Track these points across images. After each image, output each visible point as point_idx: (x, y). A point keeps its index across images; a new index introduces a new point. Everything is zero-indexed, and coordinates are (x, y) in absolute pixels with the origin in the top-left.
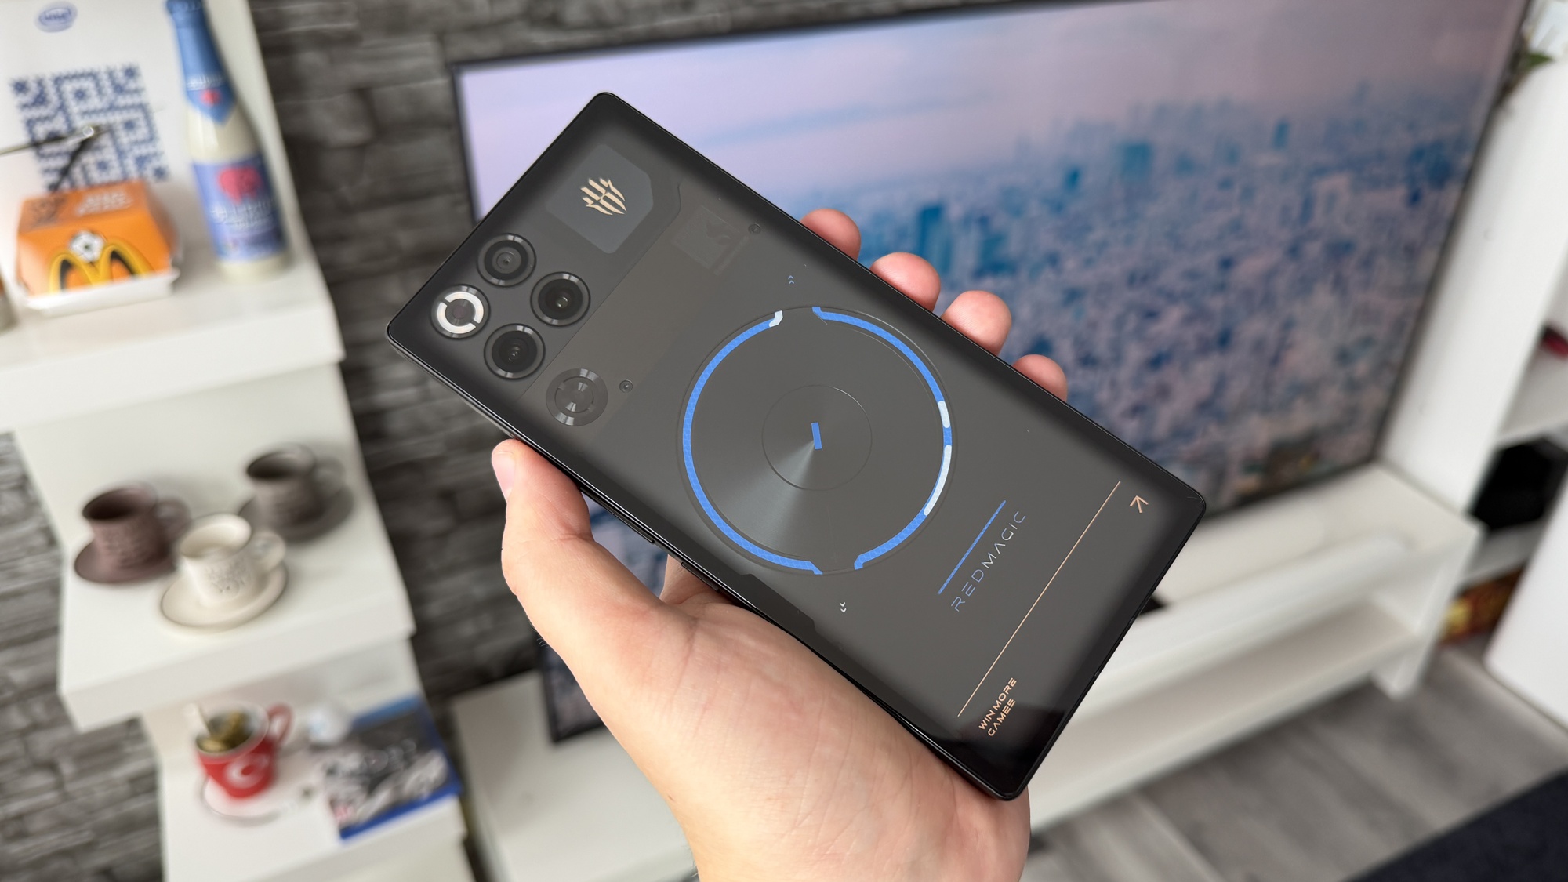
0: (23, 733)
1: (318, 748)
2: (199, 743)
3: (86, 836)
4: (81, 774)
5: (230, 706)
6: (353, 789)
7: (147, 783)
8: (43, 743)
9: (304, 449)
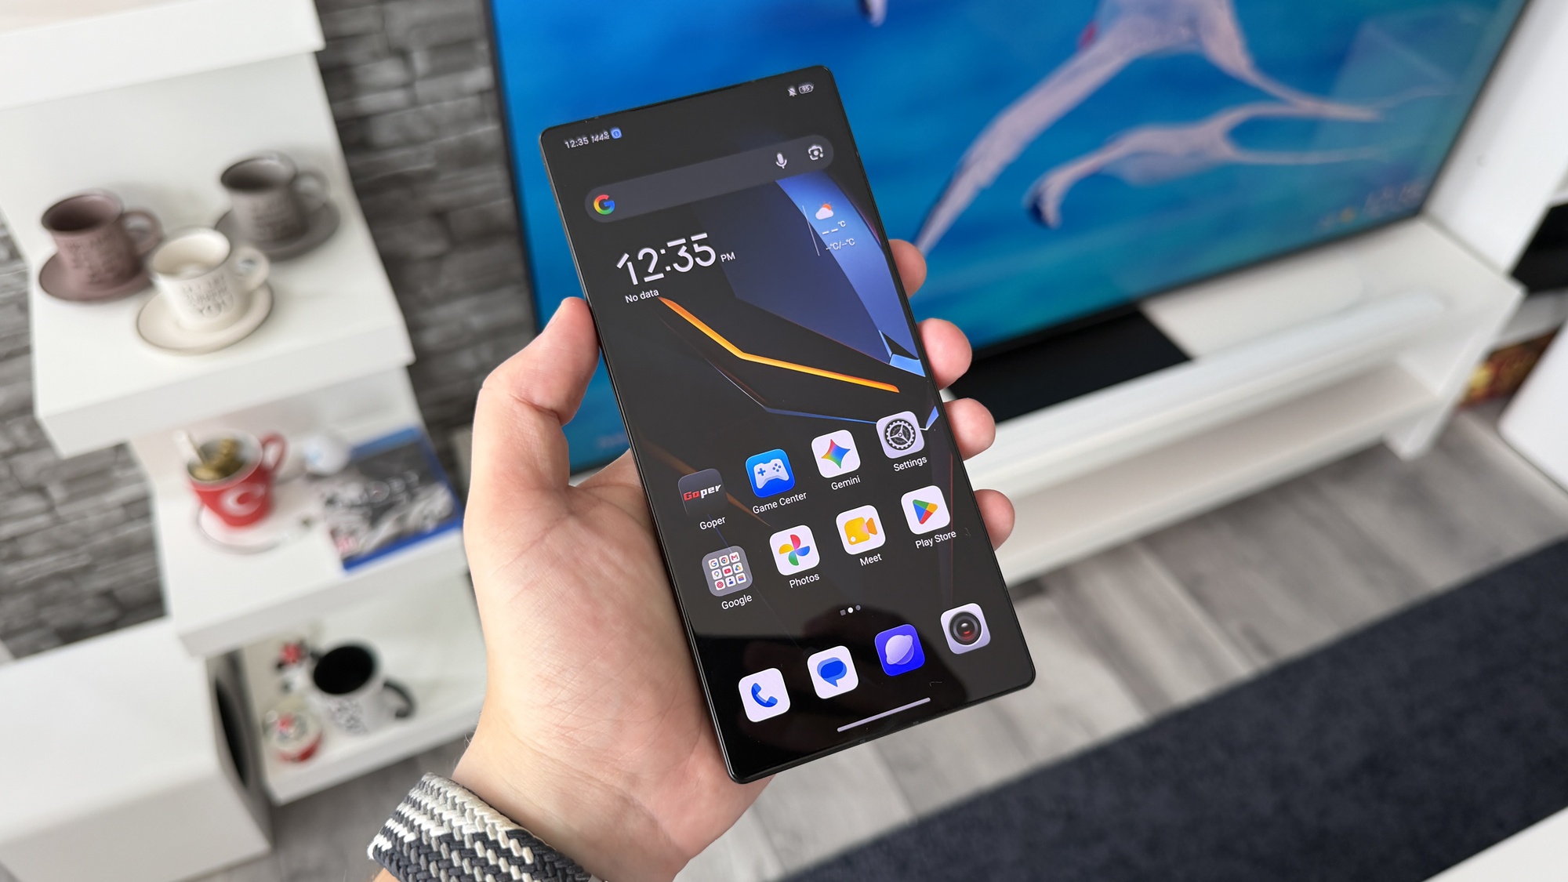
0: (7, 455)
1: (316, 477)
2: (191, 469)
3: (83, 560)
4: (71, 498)
5: (221, 433)
6: (354, 519)
8: (29, 466)
9: (283, 157)
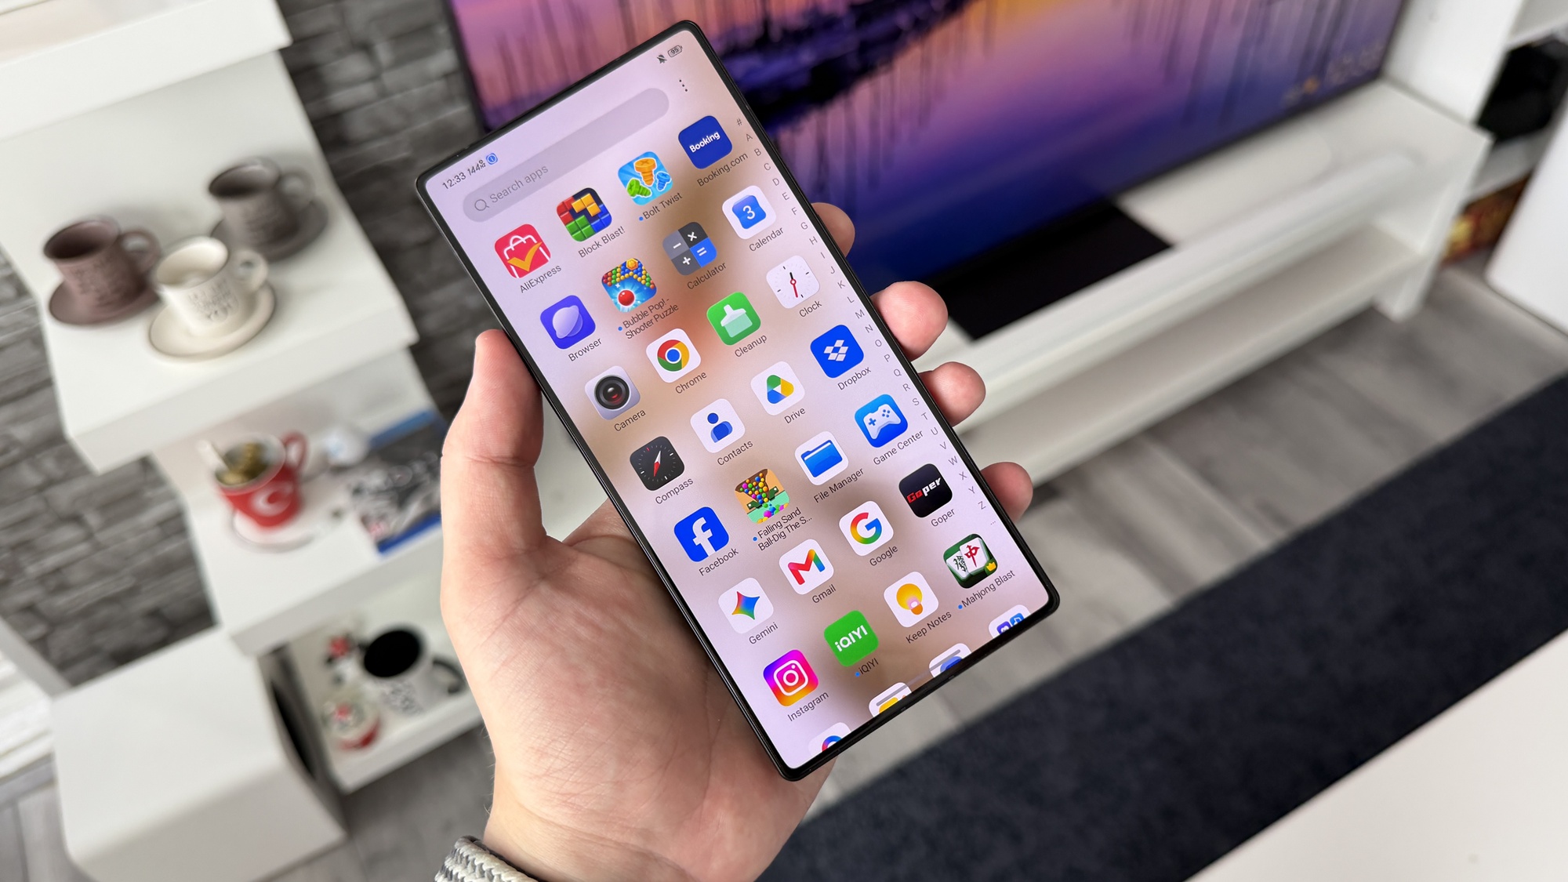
0: (40, 489)
1: (340, 470)
2: (219, 477)
3: (127, 582)
4: (108, 524)
5: (241, 438)
6: (382, 504)
7: (176, 525)
8: (63, 497)
9: (266, 161)
